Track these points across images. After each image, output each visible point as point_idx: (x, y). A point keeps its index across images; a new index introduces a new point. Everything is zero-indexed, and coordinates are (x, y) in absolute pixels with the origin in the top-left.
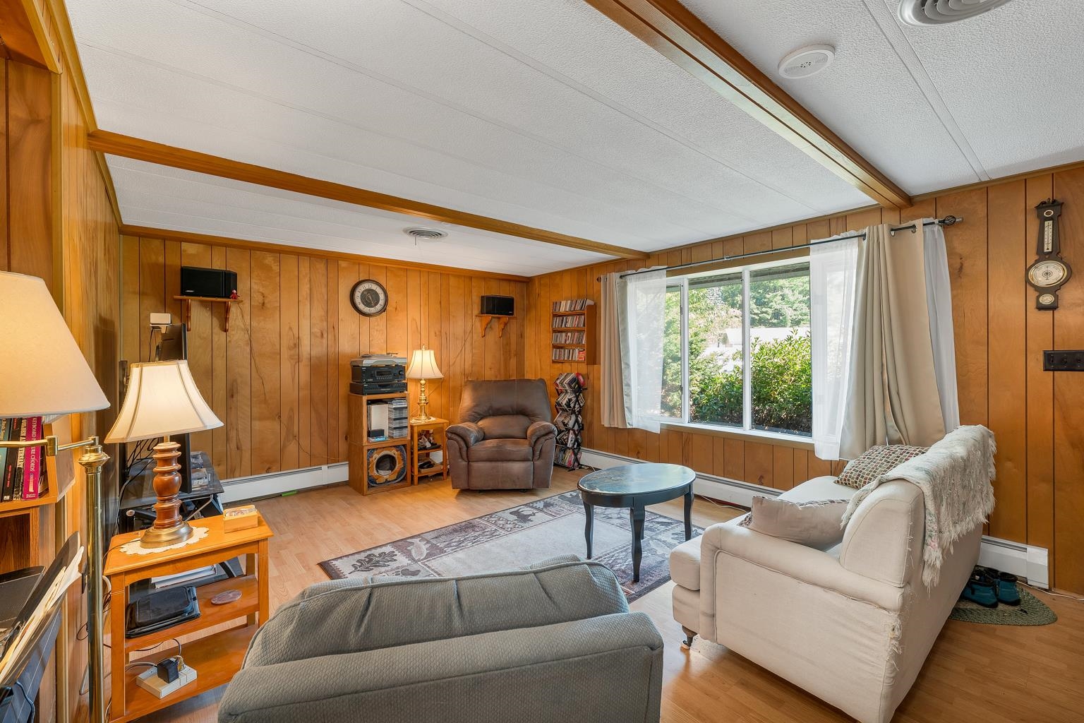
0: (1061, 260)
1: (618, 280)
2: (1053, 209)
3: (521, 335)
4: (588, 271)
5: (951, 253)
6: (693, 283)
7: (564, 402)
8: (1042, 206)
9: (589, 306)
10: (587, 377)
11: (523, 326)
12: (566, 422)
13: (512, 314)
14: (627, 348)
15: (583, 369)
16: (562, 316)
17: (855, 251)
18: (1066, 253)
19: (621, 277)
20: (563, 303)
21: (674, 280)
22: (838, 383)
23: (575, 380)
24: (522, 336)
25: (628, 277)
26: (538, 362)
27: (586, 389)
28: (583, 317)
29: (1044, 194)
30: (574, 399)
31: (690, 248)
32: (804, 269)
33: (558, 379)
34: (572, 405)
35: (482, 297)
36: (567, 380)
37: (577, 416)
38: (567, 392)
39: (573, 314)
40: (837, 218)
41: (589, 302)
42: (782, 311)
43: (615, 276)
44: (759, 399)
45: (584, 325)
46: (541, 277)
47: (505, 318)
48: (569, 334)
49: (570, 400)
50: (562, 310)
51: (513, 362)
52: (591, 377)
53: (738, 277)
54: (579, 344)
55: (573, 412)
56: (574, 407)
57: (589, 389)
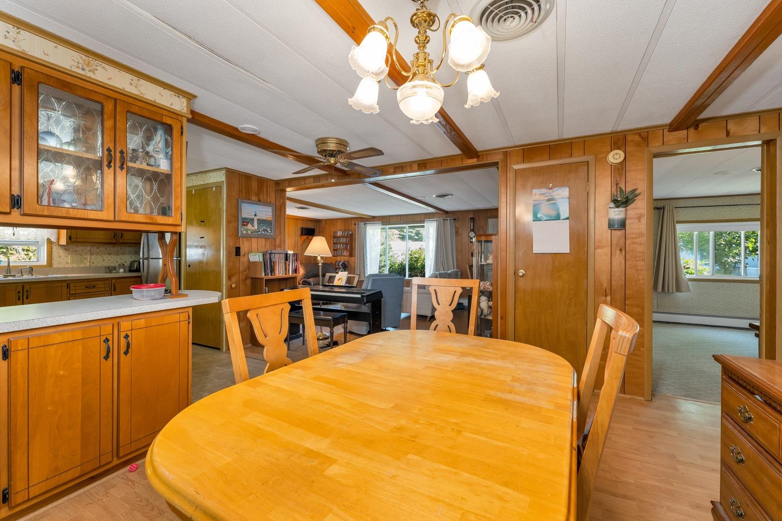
0: (474, 231)
2: (473, 219)
5: (455, 227)
6: (390, 228)
8: (471, 218)
9: (350, 234)
10: (348, 262)
14: (366, 251)
15: (346, 259)
16: (338, 237)
17: (436, 224)
18: (475, 230)
19: (365, 224)
20: (339, 232)
21: (384, 226)
22: (431, 265)
23: (344, 263)
25: (368, 225)
28: (348, 238)
29: (471, 216)
31: (390, 216)
32: (423, 227)
35: (302, 228)
36: (340, 263)
38: (340, 268)
39: (343, 237)
41: (350, 233)
42: (420, 232)
43: (362, 224)
44: (410, 269)
45: (348, 242)
48: (341, 245)
50: (338, 234)
52: (350, 262)
53: (405, 228)
54: (346, 248)
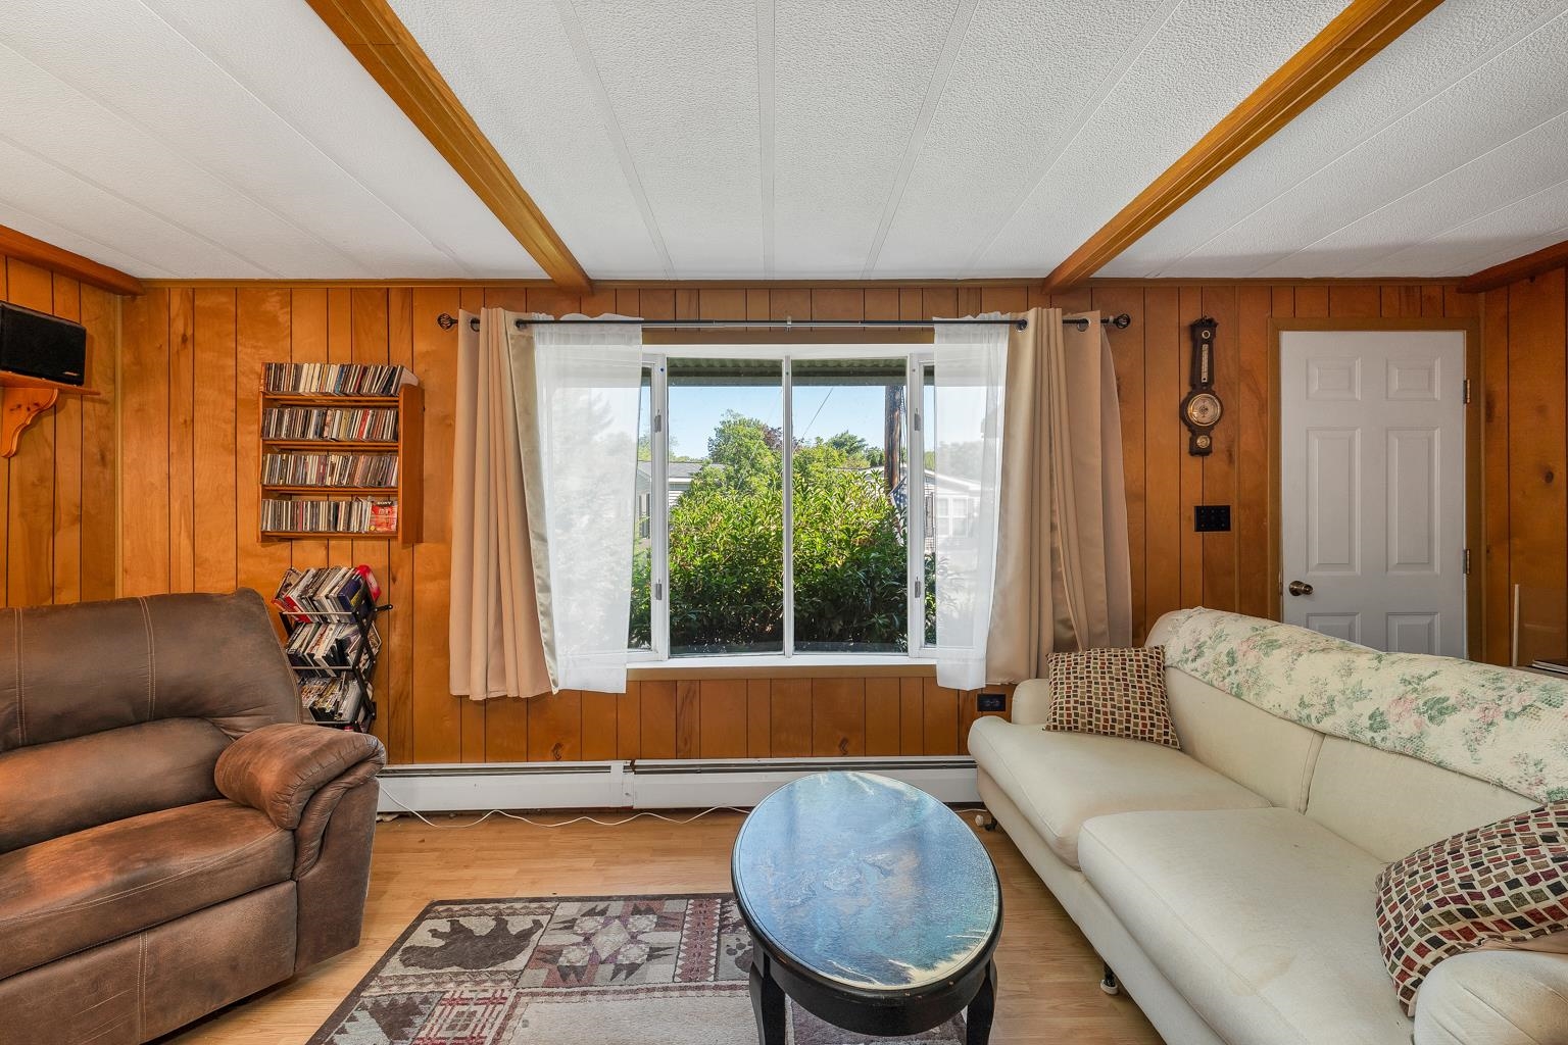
0: (1217, 396)
1: (513, 330)
2: (1209, 329)
3: (103, 457)
4: (395, 299)
7: (320, 652)
9: (408, 389)
10: (389, 575)
11: (110, 428)
12: (328, 706)
13: (79, 381)
15: (381, 553)
16: (307, 404)
19: (518, 323)
20: (309, 371)
23: (354, 585)
24: (105, 459)
25: (536, 328)
26: (185, 542)
27: (387, 608)
28: (390, 415)
29: (1199, 310)
30: (356, 640)
33: (287, 586)
34: (351, 658)
36: (327, 588)
37: (363, 686)
38: (325, 621)
39: (350, 402)
40: (969, 289)
41: (408, 378)
43: (501, 319)
45: (396, 437)
46: (194, 289)
47: (44, 390)
48: (334, 458)
49: (342, 644)
50: (306, 388)
51: (69, 541)
52: (401, 575)
54: (373, 484)
55: (355, 673)
56: (358, 661)
57: (399, 607)
